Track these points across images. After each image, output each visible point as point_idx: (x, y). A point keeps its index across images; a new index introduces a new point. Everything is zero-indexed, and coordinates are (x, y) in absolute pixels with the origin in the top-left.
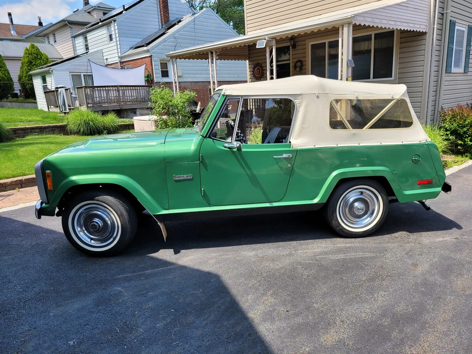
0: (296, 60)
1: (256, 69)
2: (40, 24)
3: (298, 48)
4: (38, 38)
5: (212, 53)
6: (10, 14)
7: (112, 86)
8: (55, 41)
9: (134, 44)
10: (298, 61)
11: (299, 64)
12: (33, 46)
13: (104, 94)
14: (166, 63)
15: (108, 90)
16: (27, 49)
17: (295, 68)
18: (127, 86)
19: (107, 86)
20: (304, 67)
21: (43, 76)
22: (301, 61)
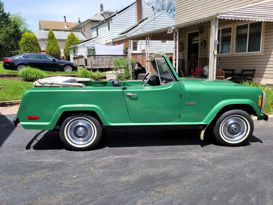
0: (202, 40)
1: (180, 46)
2: (79, 22)
3: (204, 33)
4: (77, 29)
5: (147, 36)
6: (65, 17)
7: (105, 55)
8: (84, 31)
9: (121, 32)
10: (203, 41)
11: (204, 43)
12: (72, 34)
13: (100, 59)
14: (136, 43)
15: (102, 57)
16: (69, 36)
17: (201, 45)
18: (113, 55)
19: (102, 55)
20: (207, 45)
21: (74, 50)
22: (205, 41)
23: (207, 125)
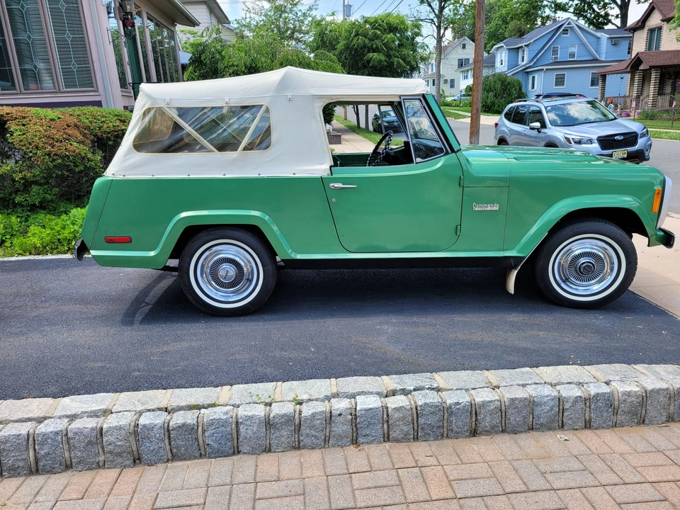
23: (524, 258)
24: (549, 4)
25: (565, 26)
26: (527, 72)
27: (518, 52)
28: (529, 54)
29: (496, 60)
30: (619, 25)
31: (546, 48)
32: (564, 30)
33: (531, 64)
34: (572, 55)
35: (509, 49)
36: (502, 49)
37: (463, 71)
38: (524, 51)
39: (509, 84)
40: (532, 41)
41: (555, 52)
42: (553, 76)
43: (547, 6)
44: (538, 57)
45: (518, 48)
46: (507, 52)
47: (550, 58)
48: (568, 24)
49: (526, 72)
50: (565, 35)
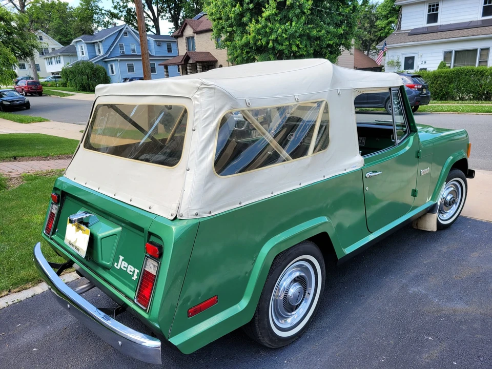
24: (107, 13)
25: (124, 30)
26: (106, 62)
27: (94, 46)
28: (104, 49)
29: (77, 50)
30: (156, 33)
31: (115, 45)
32: (124, 33)
33: (107, 56)
34: (134, 51)
35: (87, 43)
36: (80, 42)
37: (46, 58)
38: (99, 46)
39: (96, 69)
40: (104, 38)
41: (121, 47)
42: (125, 65)
43: (105, 14)
44: (111, 51)
45: (94, 43)
46: (86, 45)
47: (119, 52)
48: (126, 29)
49: (104, 61)
50: (126, 37)
